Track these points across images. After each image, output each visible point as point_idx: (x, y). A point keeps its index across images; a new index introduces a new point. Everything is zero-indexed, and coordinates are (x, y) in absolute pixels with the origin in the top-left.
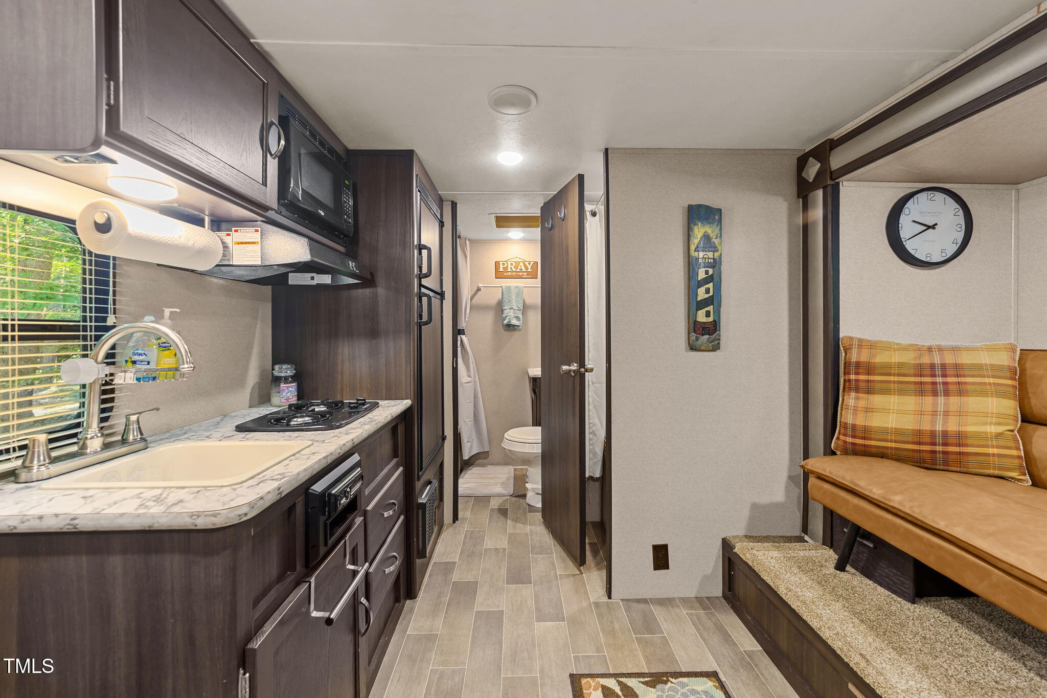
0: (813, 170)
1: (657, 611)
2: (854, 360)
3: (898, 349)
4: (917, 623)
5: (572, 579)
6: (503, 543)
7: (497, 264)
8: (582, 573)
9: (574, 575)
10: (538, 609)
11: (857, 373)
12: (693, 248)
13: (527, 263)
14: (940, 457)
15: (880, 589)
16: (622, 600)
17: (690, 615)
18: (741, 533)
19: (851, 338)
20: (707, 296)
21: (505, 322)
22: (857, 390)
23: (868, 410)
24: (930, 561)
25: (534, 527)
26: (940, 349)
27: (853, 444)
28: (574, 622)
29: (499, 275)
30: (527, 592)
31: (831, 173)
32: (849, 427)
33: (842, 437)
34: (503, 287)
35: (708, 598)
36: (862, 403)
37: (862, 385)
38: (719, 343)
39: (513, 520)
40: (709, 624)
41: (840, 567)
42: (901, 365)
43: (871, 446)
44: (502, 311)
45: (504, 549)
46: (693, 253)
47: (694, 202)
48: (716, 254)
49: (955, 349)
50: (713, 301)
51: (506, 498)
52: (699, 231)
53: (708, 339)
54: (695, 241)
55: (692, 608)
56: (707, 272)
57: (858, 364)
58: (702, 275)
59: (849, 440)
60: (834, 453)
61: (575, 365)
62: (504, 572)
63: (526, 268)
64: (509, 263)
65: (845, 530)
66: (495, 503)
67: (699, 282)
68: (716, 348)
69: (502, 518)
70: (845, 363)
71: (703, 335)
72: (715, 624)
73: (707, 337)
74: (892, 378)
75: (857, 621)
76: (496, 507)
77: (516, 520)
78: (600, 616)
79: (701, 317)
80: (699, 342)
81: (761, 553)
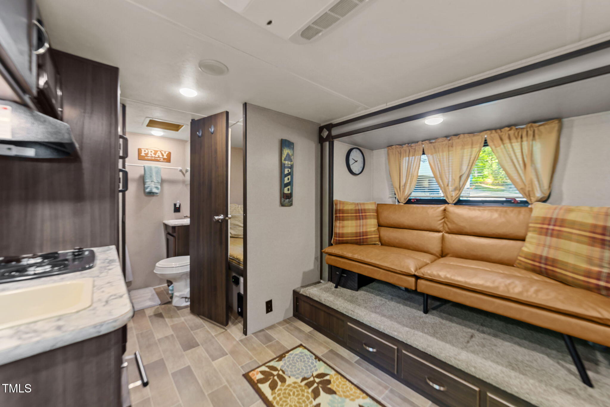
0: (325, 133)
1: (269, 332)
2: (338, 208)
3: (350, 204)
4: (360, 296)
5: (222, 335)
6: (170, 332)
7: (139, 151)
8: (226, 330)
9: (223, 332)
10: (211, 356)
11: (339, 214)
12: (283, 159)
13: (163, 153)
14: (362, 240)
15: (349, 290)
16: (253, 334)
17: (284, 328)
18: (299, 286)
19: (337, 201)
20: (288, 181)
21: (148, 190)
22: (340, 220)
23: (343, 227)
24: (365, 273)
25: (186, 318)
26: (360, 204)
27: (339, 240)
28: (233, 353)
29: (141, 158)
30: (200, 351)
31: (332, 136)
32: (338, 234)
33: (335, 238)
34: (146, 167)
35: (288, 319)
36: (341, 225)
37: (341, 218)
38: (292, 203)
39: (169, 317)
40: (292, 328)
41: (336, 287)
42: (351, 210)
43: (344, 240)
44: (144, 183)
45: (172, 335)
46: (283, 161)
47: (284, 138)
48: (292, 163)
49: (364, 204)
50: (290, 184)
51: (156, 307)
52: (286, 151)
53: (289, 201)
54: (284, 156)
55: (283, 325)
56: (288, 171)
57: (340, 210)
58: (286, 172)
59: (338, 239)
60: (332, 245)
61: (222, 215)
62: (178, 346)
63: (163, 155)
64: (150, 151)
65: (338, 273)
66: (149, 312)
67: (285, 175)
68: (291, 205)
69: (161, 319)
70: (335, 210)
71: (286, 199)
72: (294, 328)
73: (288, 200)
74: (349, 215)
75: (347, 301)
76: (152, 314)
77: (171, 317)
78: (245, 345)
79: (286, 191)
80: (285, 203)
81: (311, 290)
